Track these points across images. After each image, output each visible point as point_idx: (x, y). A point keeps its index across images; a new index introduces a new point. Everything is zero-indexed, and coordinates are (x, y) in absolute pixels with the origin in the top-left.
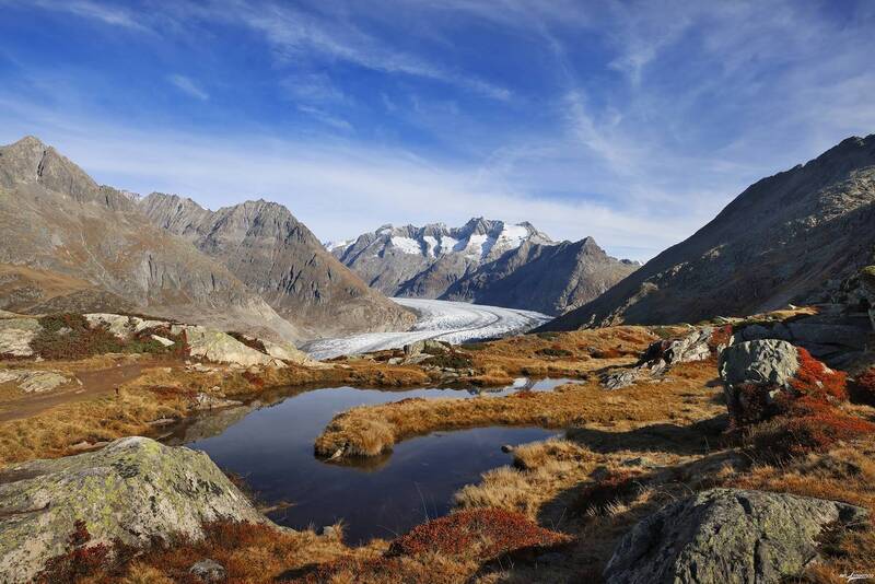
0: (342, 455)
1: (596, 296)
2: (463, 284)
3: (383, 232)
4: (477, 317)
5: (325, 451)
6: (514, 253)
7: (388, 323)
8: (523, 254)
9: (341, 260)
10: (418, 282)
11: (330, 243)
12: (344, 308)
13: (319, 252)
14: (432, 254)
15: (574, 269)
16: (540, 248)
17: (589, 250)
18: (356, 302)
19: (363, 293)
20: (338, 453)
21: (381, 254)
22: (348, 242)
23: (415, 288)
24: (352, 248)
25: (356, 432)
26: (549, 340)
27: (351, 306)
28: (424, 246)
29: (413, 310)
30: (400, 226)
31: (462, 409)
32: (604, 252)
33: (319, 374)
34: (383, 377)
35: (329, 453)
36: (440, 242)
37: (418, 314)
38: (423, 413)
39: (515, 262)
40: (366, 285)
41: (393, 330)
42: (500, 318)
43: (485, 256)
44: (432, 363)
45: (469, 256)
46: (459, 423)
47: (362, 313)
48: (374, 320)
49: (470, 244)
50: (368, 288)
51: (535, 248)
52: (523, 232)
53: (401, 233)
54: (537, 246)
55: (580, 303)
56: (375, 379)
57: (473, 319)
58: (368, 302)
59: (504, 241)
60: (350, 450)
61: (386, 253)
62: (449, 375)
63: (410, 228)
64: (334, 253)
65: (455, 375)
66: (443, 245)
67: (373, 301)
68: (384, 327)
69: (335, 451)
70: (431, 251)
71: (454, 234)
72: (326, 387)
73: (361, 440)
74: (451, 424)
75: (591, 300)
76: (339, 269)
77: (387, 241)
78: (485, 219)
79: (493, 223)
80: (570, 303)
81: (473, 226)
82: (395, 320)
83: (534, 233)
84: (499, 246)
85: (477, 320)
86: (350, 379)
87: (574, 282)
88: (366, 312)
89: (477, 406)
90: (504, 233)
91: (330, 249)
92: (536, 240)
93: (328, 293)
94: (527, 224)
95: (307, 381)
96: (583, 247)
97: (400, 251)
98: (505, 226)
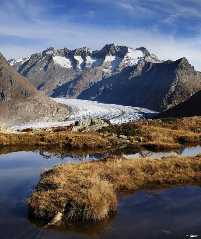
0: (63, 219)
1: (187, 98)
2: (100, 89)
3: (47, 53)
4: (108, 111)
5: (42, 214)
6: (135, 67)
7: (50, 115)
8: (140, 68)
9: (19, 71)
10: (70, 87)
11: (12, 60)
12: (20, 104)
13: (5, 66)
14: (80, 68)
15: (173, 80)
16: (151, 65)
17: (184, 66)
18: (28, 101)
19: (33, 94)
20: (59, 217)
21: (46, 68)
22: (24, 59)
23: (68, 92)
24: (26, 63)
25: (76, 190)
26: (170, 123)
27: (25, 103)
28: (75, 63)
29: (66, 106)
30: (59, 49)
31: (165, 167)
32: (193, 67)
33: (15, 138)
34: (71, 140)
35: (48, 217)
36: (85, 60)
37: (70, 109)
38: (131, 171)
39: (135, 74)
40: (35, 89)
41: (53, 120)
42: (124, 113)
43: (114, 70)
44: (108, 131)
45: (104, 70)
46: (166, 182)
47: (33, 109)
48: (40, 113)
49: (105, 61)
50: (37, 91)
51: (148, 64)
52: (140, 54)
53: (59, 53)
54: (149, 63)
55: (177, 103)
56: (64, 143)
57: (106, 113)
58: (36, 100)
59: (128, 60)
60: (72, 213)
61: (50, 67)
62: (123, 141)
63: (65, 50)
64: (14, 66)
65: (129, 141)
66: (87, 62)
67: (40, 100)
68: (46, 118)
69: (55, 214)
70: (79, 67)
71: (95, 55)
72: (21, 150)
73: (84, 200)
74: (158, 183)
75: (184, 100)
76: (18, 78)
77: (50, 59)
78: (116, 45)
79: (121, 47)
80: (169, 103)
81: (107, 50)
82: (54, 113)
83: (147, 54)
84: (124, 63)
85: (108, 114)
86: (42, 142)
87: (173, 88)
88: (35, 107)
89: (177, 165)
90: (128, 55)
91: (12, 64)
92: (149, 59)
93: (10, 95)
94: (143, 49)
95: (5, 144)
96: (180, 65)
97: (59, 66)
98: (129, 50)
